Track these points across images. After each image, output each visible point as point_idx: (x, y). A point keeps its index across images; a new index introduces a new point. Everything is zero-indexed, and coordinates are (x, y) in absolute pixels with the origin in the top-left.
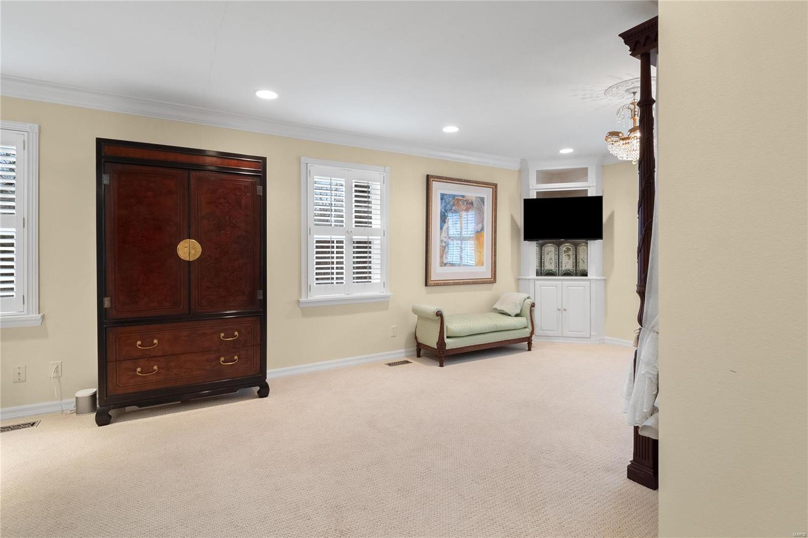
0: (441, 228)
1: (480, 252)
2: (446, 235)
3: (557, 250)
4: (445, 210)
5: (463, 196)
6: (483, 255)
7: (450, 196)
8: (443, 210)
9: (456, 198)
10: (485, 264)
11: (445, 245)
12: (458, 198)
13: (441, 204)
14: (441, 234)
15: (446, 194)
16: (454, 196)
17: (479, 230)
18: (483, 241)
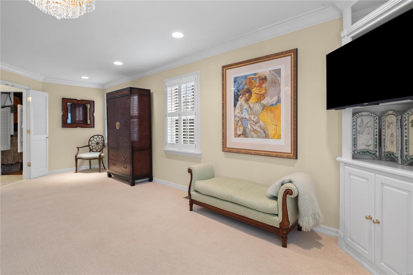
0: (235, 105)
1: (276, 125)
2: (239, 111)
3: (377, 121)
4: (237, 90)
5: (255, 74)
6: (280, 127)
7: (242, 77)
8: (236, 91)
9: (248, 78)
10: (282, 137)
11: (239, 119)
12: (249, 77)
13: (234, 85)
14: (234, 111)
15: (239, 77)
16: (246, 77)
17: (274, 103)
18: (280, 114)
